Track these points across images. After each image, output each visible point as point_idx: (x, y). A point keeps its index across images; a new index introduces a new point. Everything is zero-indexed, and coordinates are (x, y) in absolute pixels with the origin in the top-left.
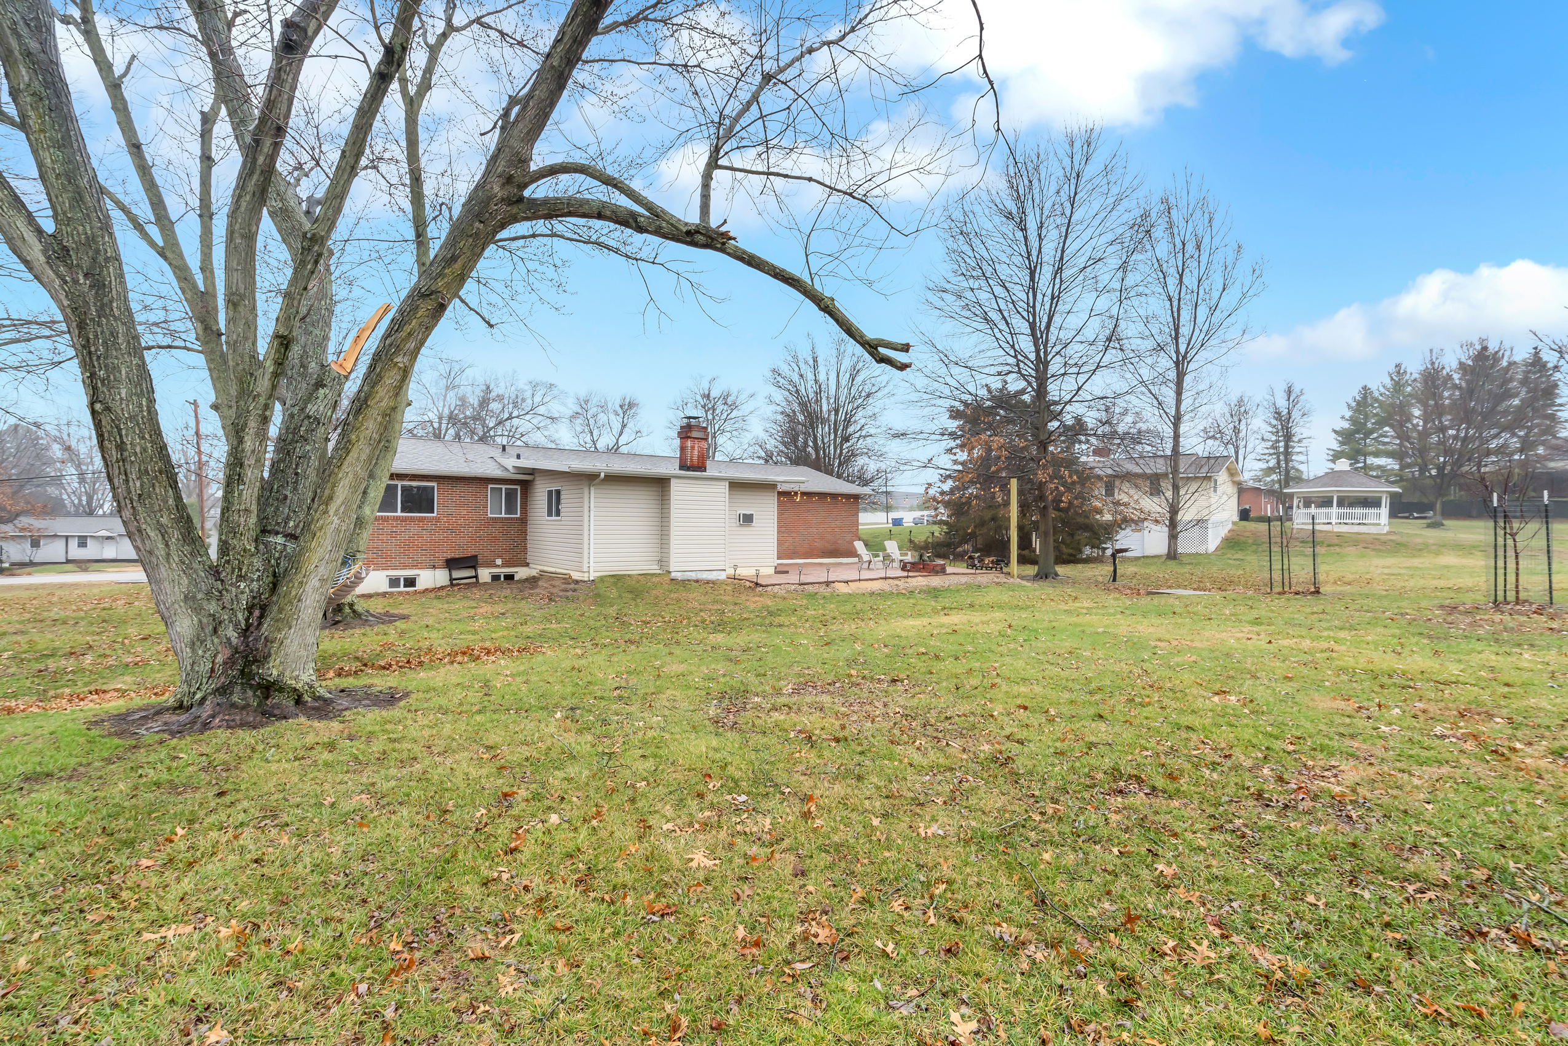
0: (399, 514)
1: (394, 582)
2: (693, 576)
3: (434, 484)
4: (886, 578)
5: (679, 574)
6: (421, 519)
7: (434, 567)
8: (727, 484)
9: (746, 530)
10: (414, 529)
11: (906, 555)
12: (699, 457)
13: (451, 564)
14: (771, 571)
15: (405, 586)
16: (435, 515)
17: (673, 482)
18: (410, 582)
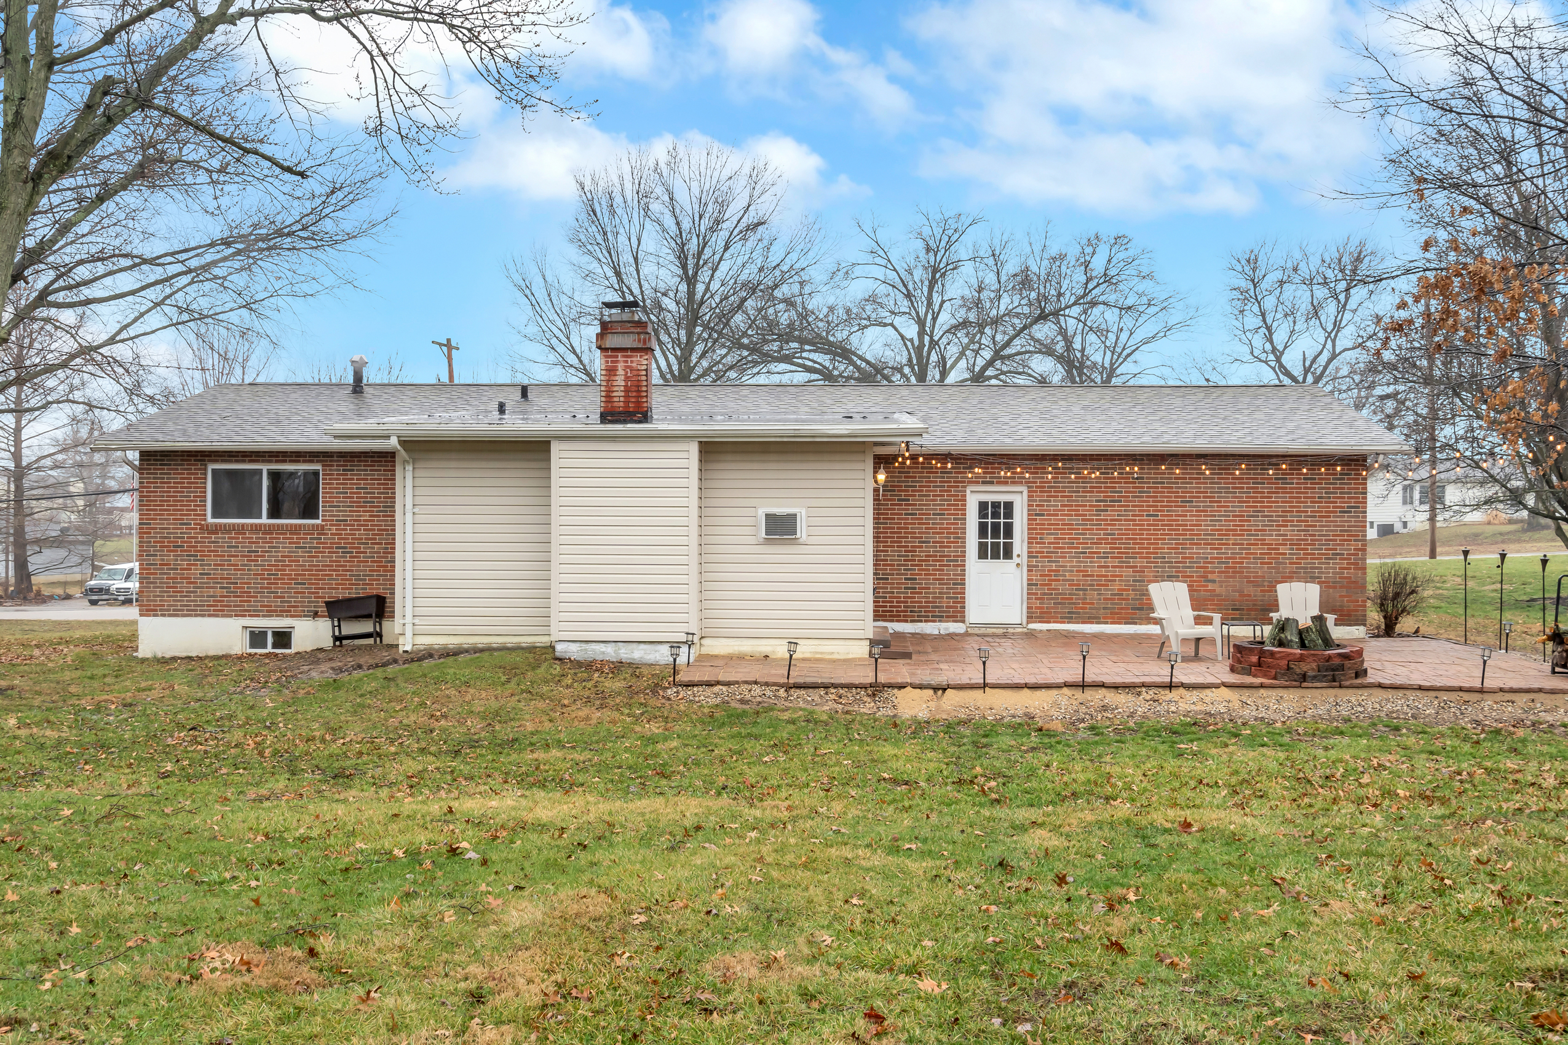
0: (264, 520)
1: (257, 638)
2: (609, 652)
3: (317, 467)
4: (1083, 686)
5: (574, 647)
6: (295, 530)
7: (316, 615)
8: (694, 448)
9: (780, 553)
10: (284, 547)
11: (1208, 621)
12: (627, 390)
13: (338, 609)
14: (861, 650)
15: (275, 646)
16: (319, 522)
17: (555, 447)
18: (283, 638)
